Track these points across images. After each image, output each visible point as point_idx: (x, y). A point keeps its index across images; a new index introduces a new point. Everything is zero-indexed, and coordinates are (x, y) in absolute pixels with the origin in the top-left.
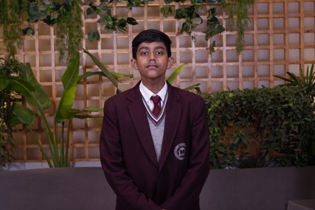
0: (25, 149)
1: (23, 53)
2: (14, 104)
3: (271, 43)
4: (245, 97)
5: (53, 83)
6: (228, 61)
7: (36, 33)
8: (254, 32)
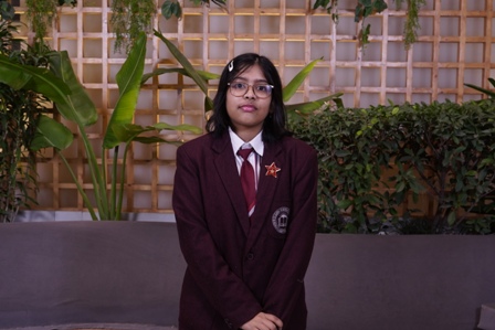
0: (56, 190)
1: (58, 35)
2: (40, 115)
3: (463, 32)
4: (418, 116)
5: (104, 86)
6: (388, 60)
7: (80, 3)
8: (435, 13)
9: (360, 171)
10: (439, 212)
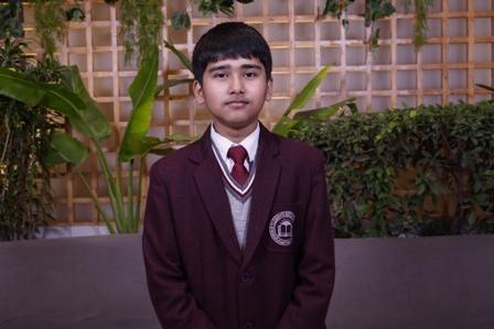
0: (71, 205)
1: (67, 50)
2: (52, 131)
3: (471, 33)
5: (115, 99)
6: (399, 63)
7: (88, 17)
8: (442, 15)
9: (379, 175)
10: (457, 213)
